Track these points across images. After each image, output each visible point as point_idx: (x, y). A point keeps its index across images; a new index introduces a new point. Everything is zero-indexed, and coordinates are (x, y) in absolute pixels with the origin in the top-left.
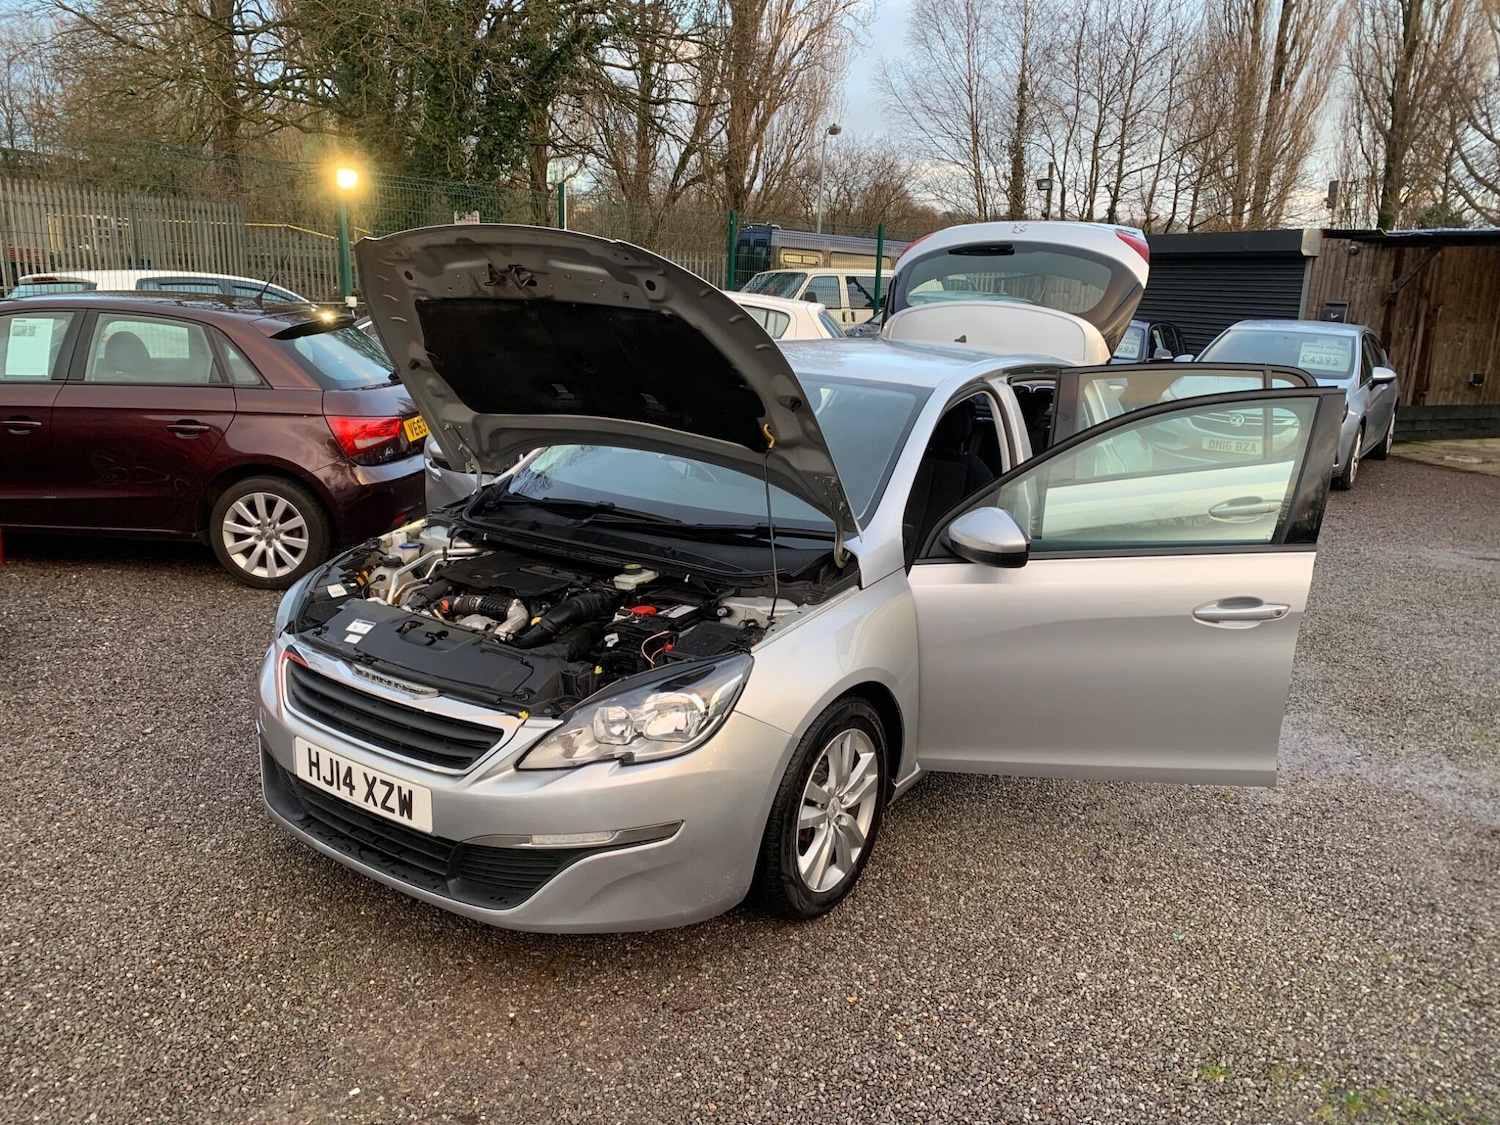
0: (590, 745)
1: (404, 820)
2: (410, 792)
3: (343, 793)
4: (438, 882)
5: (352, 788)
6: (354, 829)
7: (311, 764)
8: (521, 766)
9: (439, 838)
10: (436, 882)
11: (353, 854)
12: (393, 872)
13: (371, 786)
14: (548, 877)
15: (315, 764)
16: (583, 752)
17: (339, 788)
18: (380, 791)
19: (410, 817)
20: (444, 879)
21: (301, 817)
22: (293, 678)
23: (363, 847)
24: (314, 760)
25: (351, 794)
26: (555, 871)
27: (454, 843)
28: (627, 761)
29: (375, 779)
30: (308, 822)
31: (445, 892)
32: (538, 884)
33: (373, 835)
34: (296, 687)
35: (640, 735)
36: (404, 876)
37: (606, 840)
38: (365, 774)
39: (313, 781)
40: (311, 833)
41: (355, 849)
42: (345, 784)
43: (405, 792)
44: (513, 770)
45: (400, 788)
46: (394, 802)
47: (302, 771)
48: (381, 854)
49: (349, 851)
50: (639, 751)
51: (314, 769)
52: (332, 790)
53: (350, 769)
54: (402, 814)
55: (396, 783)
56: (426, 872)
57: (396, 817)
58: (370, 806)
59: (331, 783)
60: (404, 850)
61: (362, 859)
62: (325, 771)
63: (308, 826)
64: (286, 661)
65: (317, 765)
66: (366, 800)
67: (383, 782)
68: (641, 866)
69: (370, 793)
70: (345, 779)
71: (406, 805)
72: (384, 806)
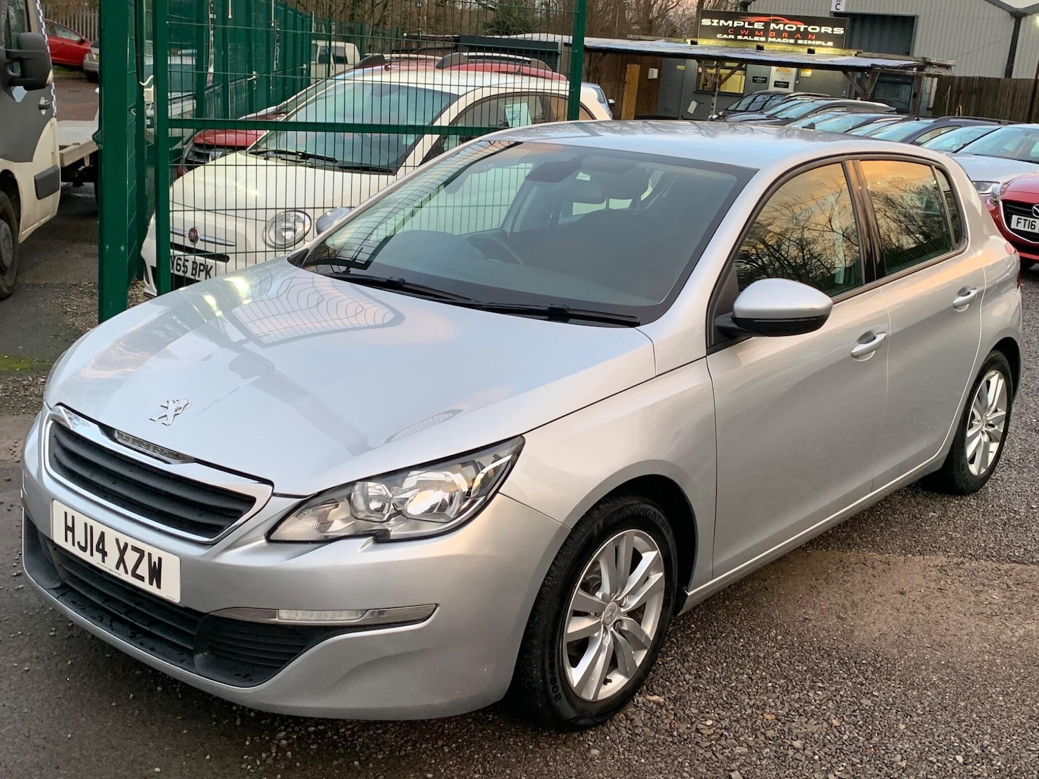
0: (345, 520)
1: (153, 589)
2: (160, 559)
3: (95, 560)
4: (184, 655)
5: (104, 554)
6: (108, 599)
7: (67, 528)
8: (273, 537)
9: (187, 609)
10: (185, 656)
11: (105, 625)
12: (142, 644)
13: (122, 552)
14: (294, 656)
15: (70, 529)
16: (338, 526)
17: (92, 555)
18: (131, 558)
19: (159, 586)
20: (191, 654)
21: (58, 585)
22: (55, 441)
23: (115, 618)
24: (70, 524)
25: (103, 561)
26: (302, 649)
27: (200, 614)
28: (381, 538)
29: (126, 545)
30: (64, 590)
31: (191, 666)
32: (285, 663)
33: (126, 606)
34: (58, 451)
35: (399, 513)
36: (152, 649)
37: (354, 619)
38: (117, 541)
39: (68, 546)
40: (66, 602)
41: (107, 620)
42: (98, 550)
43: (155, 559)
44: (264, 541)
45: (150, 555)
46: (144, 570)
47: (58, 537)
48: (132, 626)
49: (100, 620)
50: (396, 529)
51: (70, 534)
52: (85, 556)
53: (103, 534)
54: (151, 583)
55: (147, 549)
56: (175, 646)
57: (145, 586)
58: (121, 574)
59: (84, 549)
60: (154, 622)
61: (112, 630)
62: (80, 535)
63: (63, 595)
64: (51, 422)
65: (72, 530)
66: (118, 567)
67: (135, 549)
68: (390, 651)
69: (121, 561)
70: (98, 546)
71: (156, 573)
72: (135, 575)
